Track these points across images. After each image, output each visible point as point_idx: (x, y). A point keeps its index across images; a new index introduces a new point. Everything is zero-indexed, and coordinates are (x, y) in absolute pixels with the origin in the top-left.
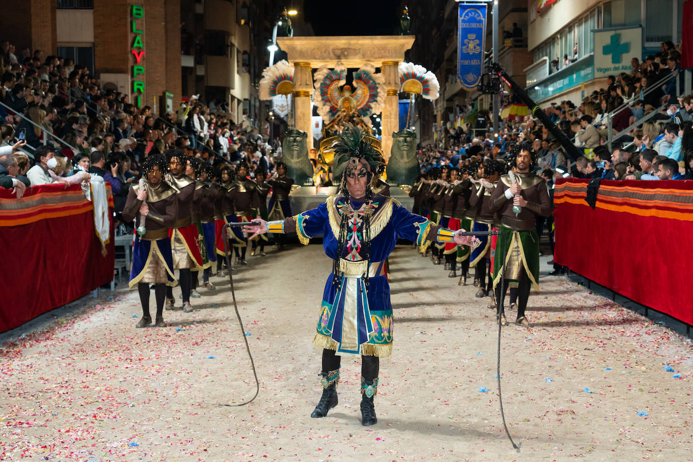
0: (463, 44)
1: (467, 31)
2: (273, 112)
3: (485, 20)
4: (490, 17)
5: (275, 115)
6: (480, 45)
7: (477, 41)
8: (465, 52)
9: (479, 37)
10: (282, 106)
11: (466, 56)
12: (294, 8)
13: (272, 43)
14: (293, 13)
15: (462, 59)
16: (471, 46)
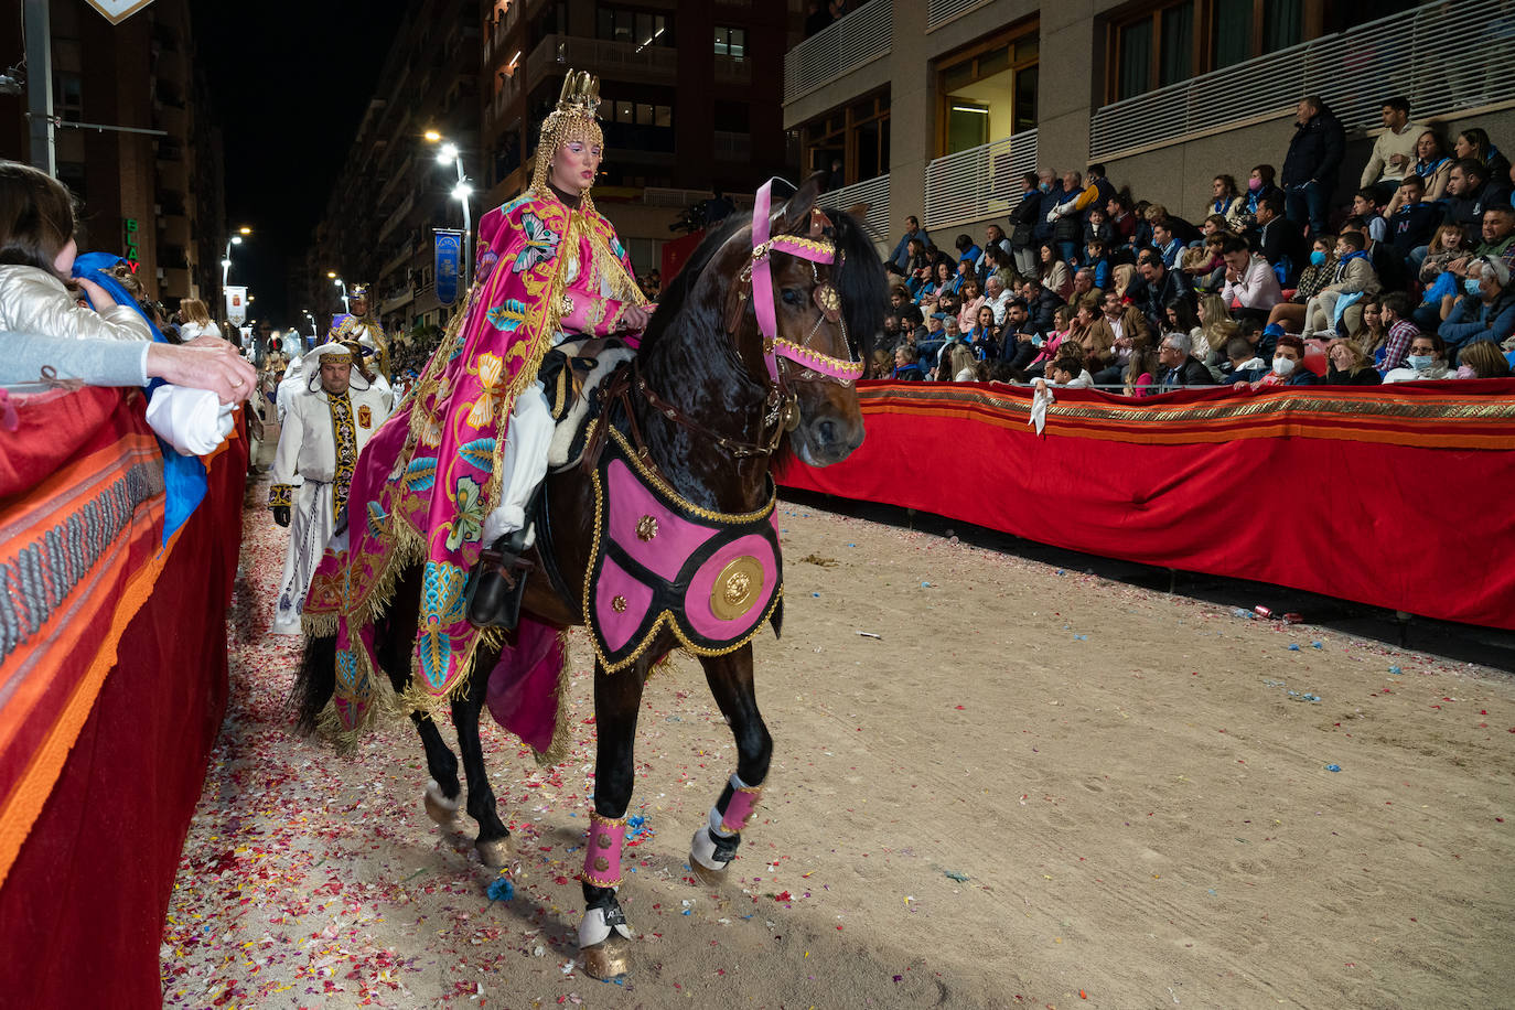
0: (440, 267)
1: (443, 257)
2: (229, 323)
3: (459, 248)
4: (463, 244)
5: (230, 324)
6: (455, 269)
7: (453, 266)
8: (441, 273)
9: (454, 263)
10: (237, 317)
11: (443, 278)
12: (247, 226)
13: (225, 258)
14: (246, 231)
15: (439, 280)
16: (448, 268)
